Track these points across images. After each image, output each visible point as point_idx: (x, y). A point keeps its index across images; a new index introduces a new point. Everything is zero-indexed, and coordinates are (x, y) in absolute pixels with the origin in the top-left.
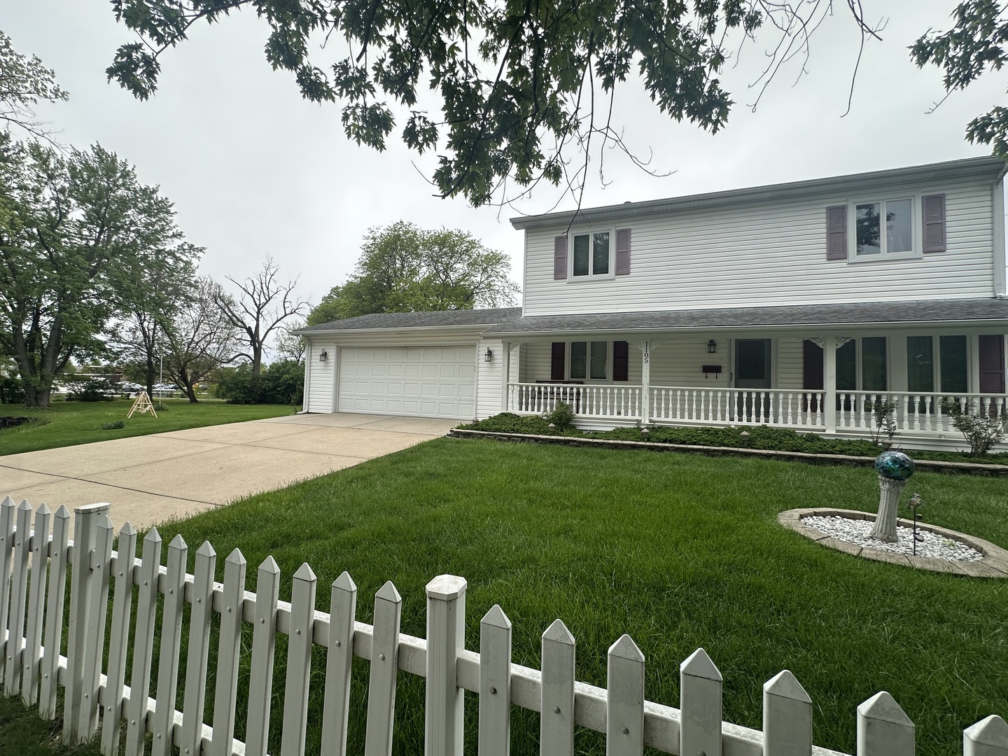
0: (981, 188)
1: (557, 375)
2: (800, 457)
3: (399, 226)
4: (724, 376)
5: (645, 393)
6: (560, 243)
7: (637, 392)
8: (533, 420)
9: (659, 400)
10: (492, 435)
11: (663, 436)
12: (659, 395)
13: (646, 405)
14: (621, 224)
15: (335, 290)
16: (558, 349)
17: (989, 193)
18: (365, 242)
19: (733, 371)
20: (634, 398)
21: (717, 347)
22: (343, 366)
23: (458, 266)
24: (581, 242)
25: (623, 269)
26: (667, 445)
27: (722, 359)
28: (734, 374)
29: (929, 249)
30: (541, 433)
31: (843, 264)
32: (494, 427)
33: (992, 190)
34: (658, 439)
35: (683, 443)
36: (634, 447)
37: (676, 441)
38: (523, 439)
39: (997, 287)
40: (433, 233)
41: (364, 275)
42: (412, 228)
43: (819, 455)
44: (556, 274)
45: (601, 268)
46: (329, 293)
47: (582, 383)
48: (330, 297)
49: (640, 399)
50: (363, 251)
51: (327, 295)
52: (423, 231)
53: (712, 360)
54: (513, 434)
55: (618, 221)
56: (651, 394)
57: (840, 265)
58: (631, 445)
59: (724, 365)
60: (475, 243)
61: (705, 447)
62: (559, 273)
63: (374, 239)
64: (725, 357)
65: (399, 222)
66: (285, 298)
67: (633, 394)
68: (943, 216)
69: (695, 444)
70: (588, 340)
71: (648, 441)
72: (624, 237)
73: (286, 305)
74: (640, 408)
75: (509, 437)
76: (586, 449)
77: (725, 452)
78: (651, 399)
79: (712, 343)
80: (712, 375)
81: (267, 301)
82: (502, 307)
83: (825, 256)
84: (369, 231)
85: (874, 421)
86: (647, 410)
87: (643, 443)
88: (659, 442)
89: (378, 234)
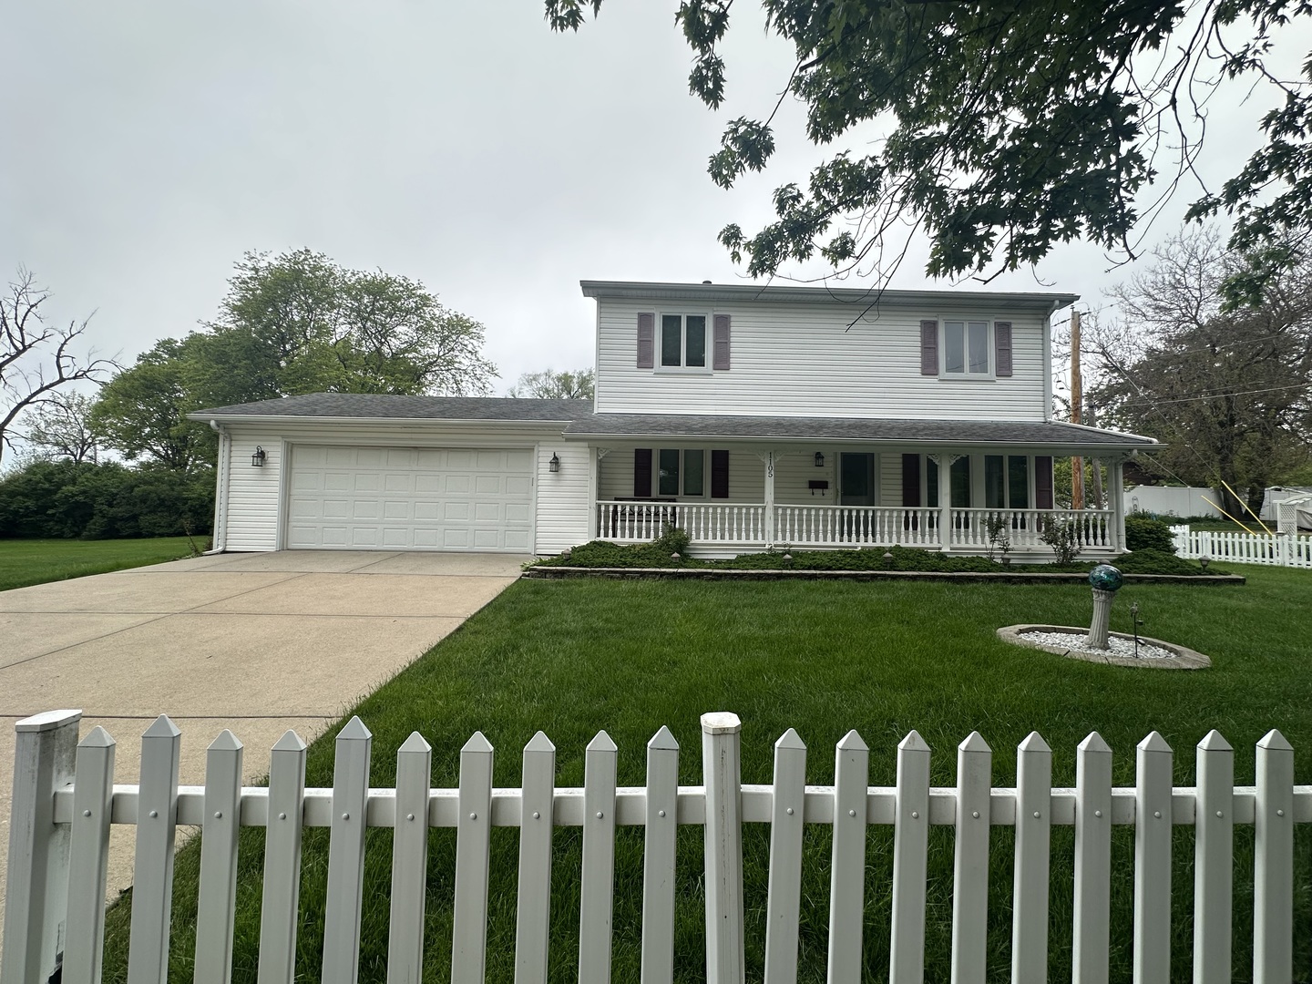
0: (1033, 321)
1: (642, 491)
2: (941, 577)
3: (303, 257)
4: (830, 492)
5: (769, 513)
6: (645, 321)
7: (760, 511)
8: (644, 549)
9: (784, 520)
10: (598, 572)
11: (807, 563)
12: (784, 514)
13: (769, 526)
14: (719, 308)
15: (167, 345)
16: (643, 458)
17: (1040, 327)
18: (237, 272)
19: (839, 487)
20: (756, 520)
21: (824, 460)
22: (296, 477)
23: (399, 329)
24: (671, 323)
25: (722, 363)
26: (814, 572)
27: (827, 474)
28: (840, 490)
29: (1001, 373)
30: (662, 566)
31: (933, 380)
32: (597, 560)
33: (1042, 324)
34: (801, 565)
35: (829, 569)
36: (779, 576)
37: (822, 567)
38: (643, 574)
39: (1047, 413)
40: (361, 275)
41: (233, 327)
42: (326, 263)
43: (956, 574)
44: (639, 360)
45: (696, 360)
46: (153, 348)
47: (674, 501)
48: (154, 355)
49: (763, 520)
50: (231, 286)
51: (148, 352)
52: (344, 270)
53: (819, 475)
54: (627, 569)
55: (715, 304)
56: (776, 514)
57: (931, 381)
58: (776, 574)
59: (830, 480)
60: (429, 299)
61: (853, 572)
62: (644, 361)
63: (256, 270)
64: (831, 472)
65: (303, 250)
66: (60, 350)
67: (756, 514)
68: (1010, 344)
69: (840, 569)
70: (681, 447)
71: (792, 569)
72: (723, 324)
73: (63, 362)
74: (763, 531)
75: (623, 574)
76: (725, 582)
77: (874, 577)
78: (776, 520)
79: (819, 456)
80: (818, 492)
81: (19, 353)
82: (471, 395)
83: (919, 370)
84: (247, 256)
85: (987, 539)
86: (772, 533)
87: (788, 572)
88: (803, 569)
89: (263, 264)
